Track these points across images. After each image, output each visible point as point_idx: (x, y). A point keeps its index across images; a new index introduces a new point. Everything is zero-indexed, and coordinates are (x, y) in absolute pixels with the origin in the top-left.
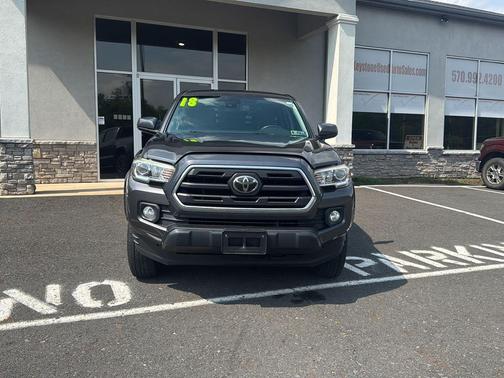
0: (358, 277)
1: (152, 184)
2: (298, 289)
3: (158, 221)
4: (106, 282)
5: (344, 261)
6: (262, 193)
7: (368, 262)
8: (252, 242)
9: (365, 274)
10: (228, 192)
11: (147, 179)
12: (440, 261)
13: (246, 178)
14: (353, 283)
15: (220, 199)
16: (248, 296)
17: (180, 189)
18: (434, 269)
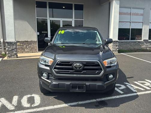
0: (119, 94)
1: (46, 65)
2: (98, 100)
3: (48, 79)
4: (33, 95)
5: (115, 86)
6: (84, 69)
7: (123, 87)
8: (80, 87)
9: (122, 92)
10: (72, 69)
11: (44, 63)
12: (148, 86)
13: (78, 64)
14: (118, 97)
15: (69, 72)
16: (80, 103)
17: (55, 68)
18: (146, 90)
